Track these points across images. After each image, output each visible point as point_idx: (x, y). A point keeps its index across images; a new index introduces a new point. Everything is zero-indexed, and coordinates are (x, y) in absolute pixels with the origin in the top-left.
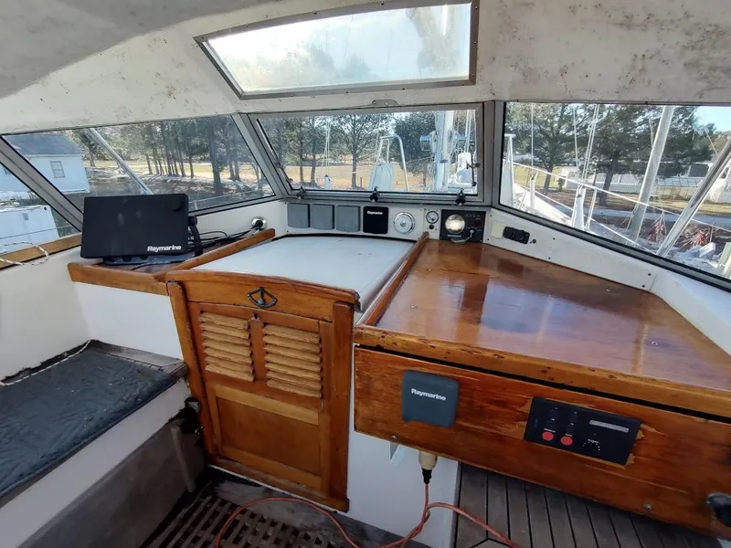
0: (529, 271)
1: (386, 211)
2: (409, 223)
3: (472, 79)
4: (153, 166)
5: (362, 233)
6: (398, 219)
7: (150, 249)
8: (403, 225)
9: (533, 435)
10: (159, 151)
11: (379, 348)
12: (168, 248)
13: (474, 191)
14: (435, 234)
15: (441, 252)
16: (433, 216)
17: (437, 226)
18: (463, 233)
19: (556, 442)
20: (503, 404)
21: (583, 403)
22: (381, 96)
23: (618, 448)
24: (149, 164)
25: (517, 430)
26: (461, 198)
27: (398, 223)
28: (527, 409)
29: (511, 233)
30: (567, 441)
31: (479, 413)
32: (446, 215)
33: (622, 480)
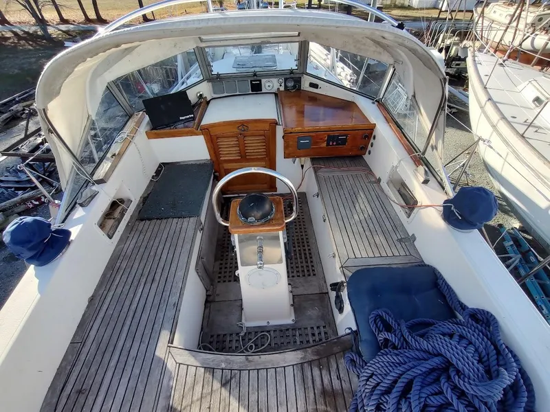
0: (319, 100)
1: (260, 81)
2: (271, 85)
3: (299, 35)
5: (250, 92)
6: (266, 84)
7: (181, 118)
8: (269, 86)
9: (328, 144)
11: (291, 133)
12: (188, 117)
13: (296, 67)
14: (282, 89)
15: (285, 95)
16: (281, 80)
17: (283, 84)
18: (294, 87)
19: (333, 145)
20: (321, 139)
21: (336, 134)
22: (265, 40)
23: (344, 142)
25: (324, 145)
26: (291, 71)
27: (266, 86)
28: (326, 139)
29: (312, 85)
30: (335, 144)
31: (316, 143)
32: (286, 80)
33: (345, 149)
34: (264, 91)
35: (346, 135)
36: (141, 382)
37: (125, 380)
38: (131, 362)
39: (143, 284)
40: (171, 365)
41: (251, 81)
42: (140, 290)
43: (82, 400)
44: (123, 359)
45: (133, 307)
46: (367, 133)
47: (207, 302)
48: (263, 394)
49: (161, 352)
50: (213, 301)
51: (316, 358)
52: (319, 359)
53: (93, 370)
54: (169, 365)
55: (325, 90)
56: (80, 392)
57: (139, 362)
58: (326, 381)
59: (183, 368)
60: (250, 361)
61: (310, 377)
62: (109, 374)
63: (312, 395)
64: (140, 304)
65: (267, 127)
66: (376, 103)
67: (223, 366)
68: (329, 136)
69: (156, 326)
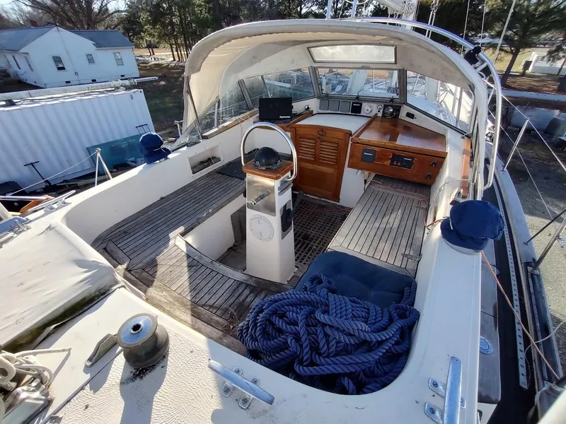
0: (413, 129)
1: (361, 104)
2: (370, 109)
3: (396, 63)
4: (175, 53)
5: (350, 113)
6: (366, 107)
8: (367, 110)
9: (392, 164)
10: (179, 41)
11: (358, 143)
12: (286, 117)
13: (398, 97)
14: (380, 114)
15: (382, 121)
17: (381, 111)
18: (392, 114)
19: (397, 165)
20: (385, 156)
21: (402, 154)
22: (365, 65)
23: (409, 165)
24: (172, 52)
25: (388, 163)
26: (392, 100)
27: (365, 109)
28: (391, 157)
29: (410, 115)
30: (399, 164)
31: (380, 159)
32: (385, 107)
33: (410, 173)
34: (362, 114)
35: (413, 158)
36: (152, 242)
40: (171, 243)
41: (353, 103)
46: (435, 160)
47: (231, 248)
48: (204, 283)
49: (172, 235)
50: (236, 251)
52: (255, 287)
53: (137, 227)
54: (170, 243)
55: (420, 121)
58: (248, 299)
59: (176, 247)
61: (240, 291)
63: (232, 301)
65: (340, 135)
66: (466, 138)
68: (394, 155)
69: (180, 223)
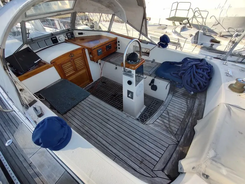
3: (73, 9)
5: (53, 44)
7: (35, 62)
8: (61, 39)
11: (94, 49)
12: (38, 60)
14: (67, 39)
16: (65, 35)
20: (104, 48)
21: (108, 44)
32: (67, 34)
34: (59, 42)
35: (111, 44)
36: (152, 137)
37: (148, 143)
38: (141, 139)
39: (106, 124)
41: (51, 38)
42: (109, 126)
43: (145, 162)
44: (138, 141)
45: (115, 131)
46: (116, 41)
49: (144, 127)
51: (173, 92)
55: (86, 34)
56: (141, 162)
57: (143, 136)
60: (165, 105)
62: (141, 148)
64: (116, 128)
65: (81, 51)
66: (109, 33)
67: (162, 112)
68: (106, 46)
69: (132, 125)
